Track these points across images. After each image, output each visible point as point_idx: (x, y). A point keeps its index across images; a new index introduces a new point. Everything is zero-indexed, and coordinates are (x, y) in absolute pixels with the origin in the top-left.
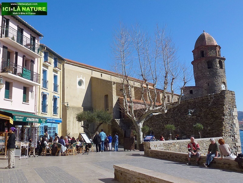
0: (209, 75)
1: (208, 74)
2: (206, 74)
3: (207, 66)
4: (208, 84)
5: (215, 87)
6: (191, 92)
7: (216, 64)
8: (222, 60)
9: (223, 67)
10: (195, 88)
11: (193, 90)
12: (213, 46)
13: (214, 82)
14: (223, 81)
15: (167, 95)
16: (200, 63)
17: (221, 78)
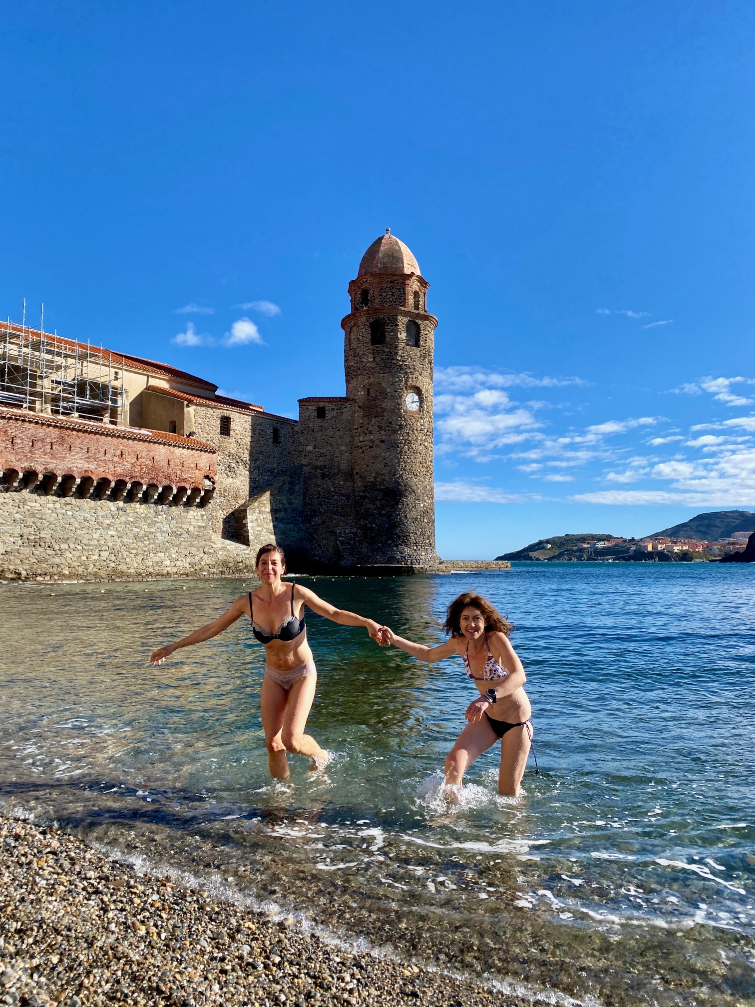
0: (373, 365)
3: (368, 338)
4: (368, 389)
5: (385, 401)
6: (321, 412)
7: (396, 331)
8: (419, 322)
9: (421, 343)
10: (336, 402)
11: (328, 406)
12: (396, 275)
13: (383, 385)
14: (414, 384)
15: (219, 413)
16: (355, 328)
17: (406, 373)
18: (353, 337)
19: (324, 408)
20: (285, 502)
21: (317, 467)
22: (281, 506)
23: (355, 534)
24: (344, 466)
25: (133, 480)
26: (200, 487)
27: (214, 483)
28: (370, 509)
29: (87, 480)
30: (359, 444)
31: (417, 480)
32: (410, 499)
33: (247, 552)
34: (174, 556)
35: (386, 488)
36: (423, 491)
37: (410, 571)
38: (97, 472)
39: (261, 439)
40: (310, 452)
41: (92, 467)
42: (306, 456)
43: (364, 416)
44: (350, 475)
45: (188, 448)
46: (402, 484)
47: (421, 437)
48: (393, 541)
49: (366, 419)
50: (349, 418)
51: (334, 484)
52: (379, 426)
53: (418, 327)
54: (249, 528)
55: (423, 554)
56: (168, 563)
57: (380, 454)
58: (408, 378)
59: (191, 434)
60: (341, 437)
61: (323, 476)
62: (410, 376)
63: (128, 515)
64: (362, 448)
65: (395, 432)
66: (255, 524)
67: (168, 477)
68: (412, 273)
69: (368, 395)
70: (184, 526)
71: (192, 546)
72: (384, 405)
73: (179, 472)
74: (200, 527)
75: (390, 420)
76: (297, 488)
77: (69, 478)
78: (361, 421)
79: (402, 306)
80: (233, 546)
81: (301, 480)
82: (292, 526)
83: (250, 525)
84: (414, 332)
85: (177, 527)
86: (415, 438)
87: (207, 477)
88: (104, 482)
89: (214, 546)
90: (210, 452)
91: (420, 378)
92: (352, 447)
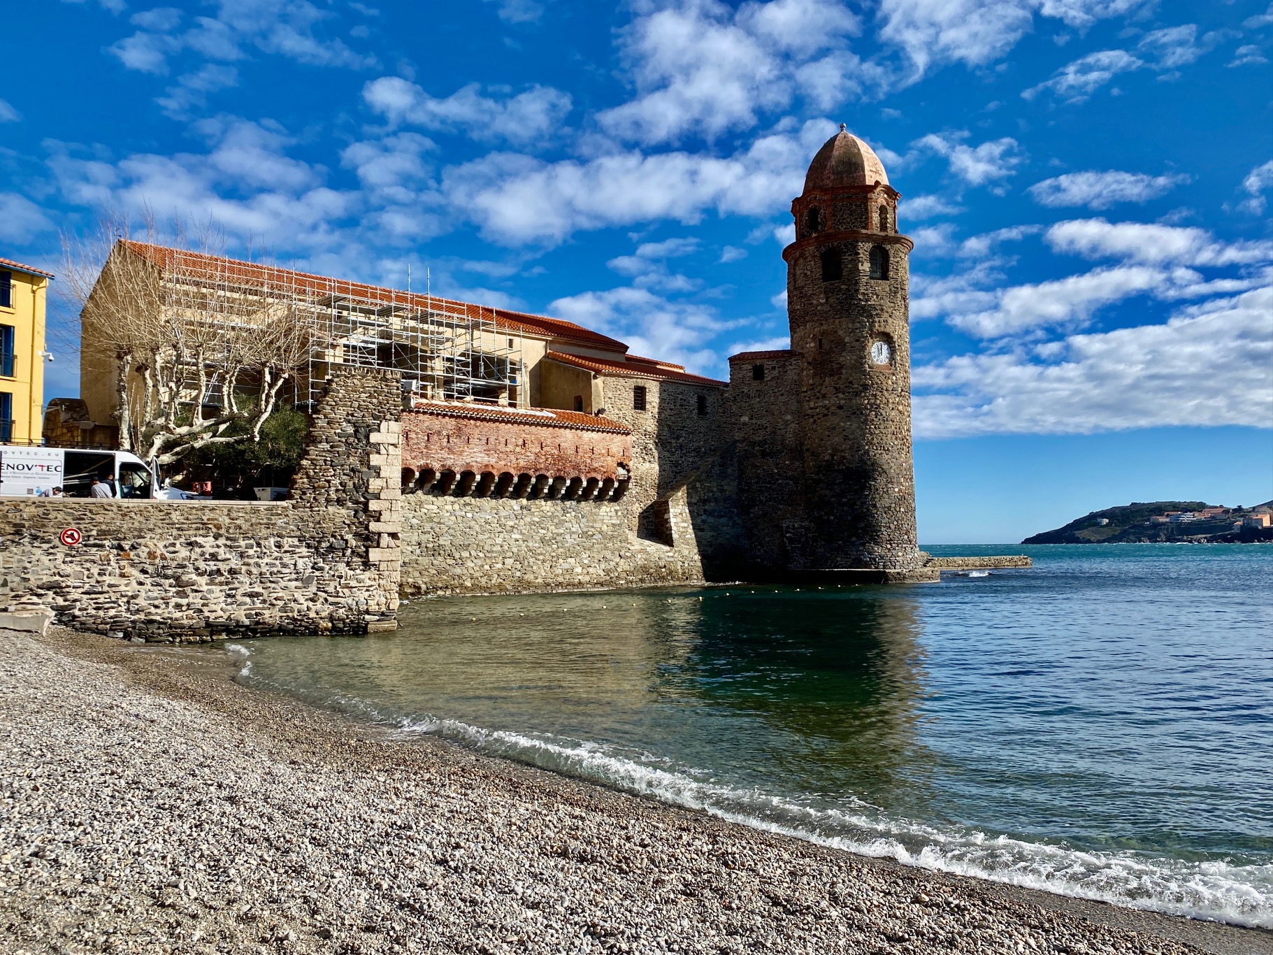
0: (826, 308)
1: (822, 304)
2: (815, 302)
3: (818, 272)
4: (820, 340)
5: (844, 354)
6: (758, 373)
7: (856, 262)
8: (888, 247)
9: (891, 274)
10: (776, 357)
11: (768, 364)
12: (854, 187)
13: (841, 333)
14: (882, 329)
15: (632, 383)
16: (801, 260)
17: (871, 316)
18: (798, 272)
19: (762, 366)
20: (715, 489)
21: (755, 443)
22: (711, 494)
23: (807, 529)
24: (790, 439)
25: (538, 473)
26: (614, 477)
27: (629, 471)
28: (826, 495)
29: (487, 476)
30: (809, 412)
31: (889, 456)
32: (881, 481)
33: (671, 554)
34: (586, 561)
35: (847, 468)
36: (898, 471)
37: (881, 578)
38: (498, 465)
39: (683, 411)
40: (745, 424)
41: (493, 461)
42: (740, 429)
43: (815, 375)
44: (797, 452)
45: (598, 431)
46: (869, 463)
47: (893, 399)
48: (859, 538)
49: (817, 379)
50: (796, 378)
51: (777, 464)
52: (836, 388)
53: (885, 256)
54: (672, 524)
55: (900, 554)
56: (579, 570)
57: (838, 424)
58: (874, 322)
59: (601, 411)
60: (785, 404)
61: (764, 455)
62: (877, 319)
63: (533, 514)
64: (813, 416)
65: (857, 394)
66: (679, 520)
67: (576, 467)
68: (877, 183)
69: (821, 346)
70: (595, 525)
71: (606, 548)
72: (841, 359)
73: (589, 461)
74: (614, 525)
75: (851, 379)
76: (730, 471)
77: (468, 475)
78: (811, 382)
79: (865, 228)
80: (655, 549)
81: (735, 460)
82: (724, 520)
83: (673, 521)
84: (879, 260)
85: (588, 527)
86: (885, 401)
87: (621, 465)
88: (506, 477)
89: (631, 548)
90: (624, 433)
91: (890, 320)
92: (801, 415)
